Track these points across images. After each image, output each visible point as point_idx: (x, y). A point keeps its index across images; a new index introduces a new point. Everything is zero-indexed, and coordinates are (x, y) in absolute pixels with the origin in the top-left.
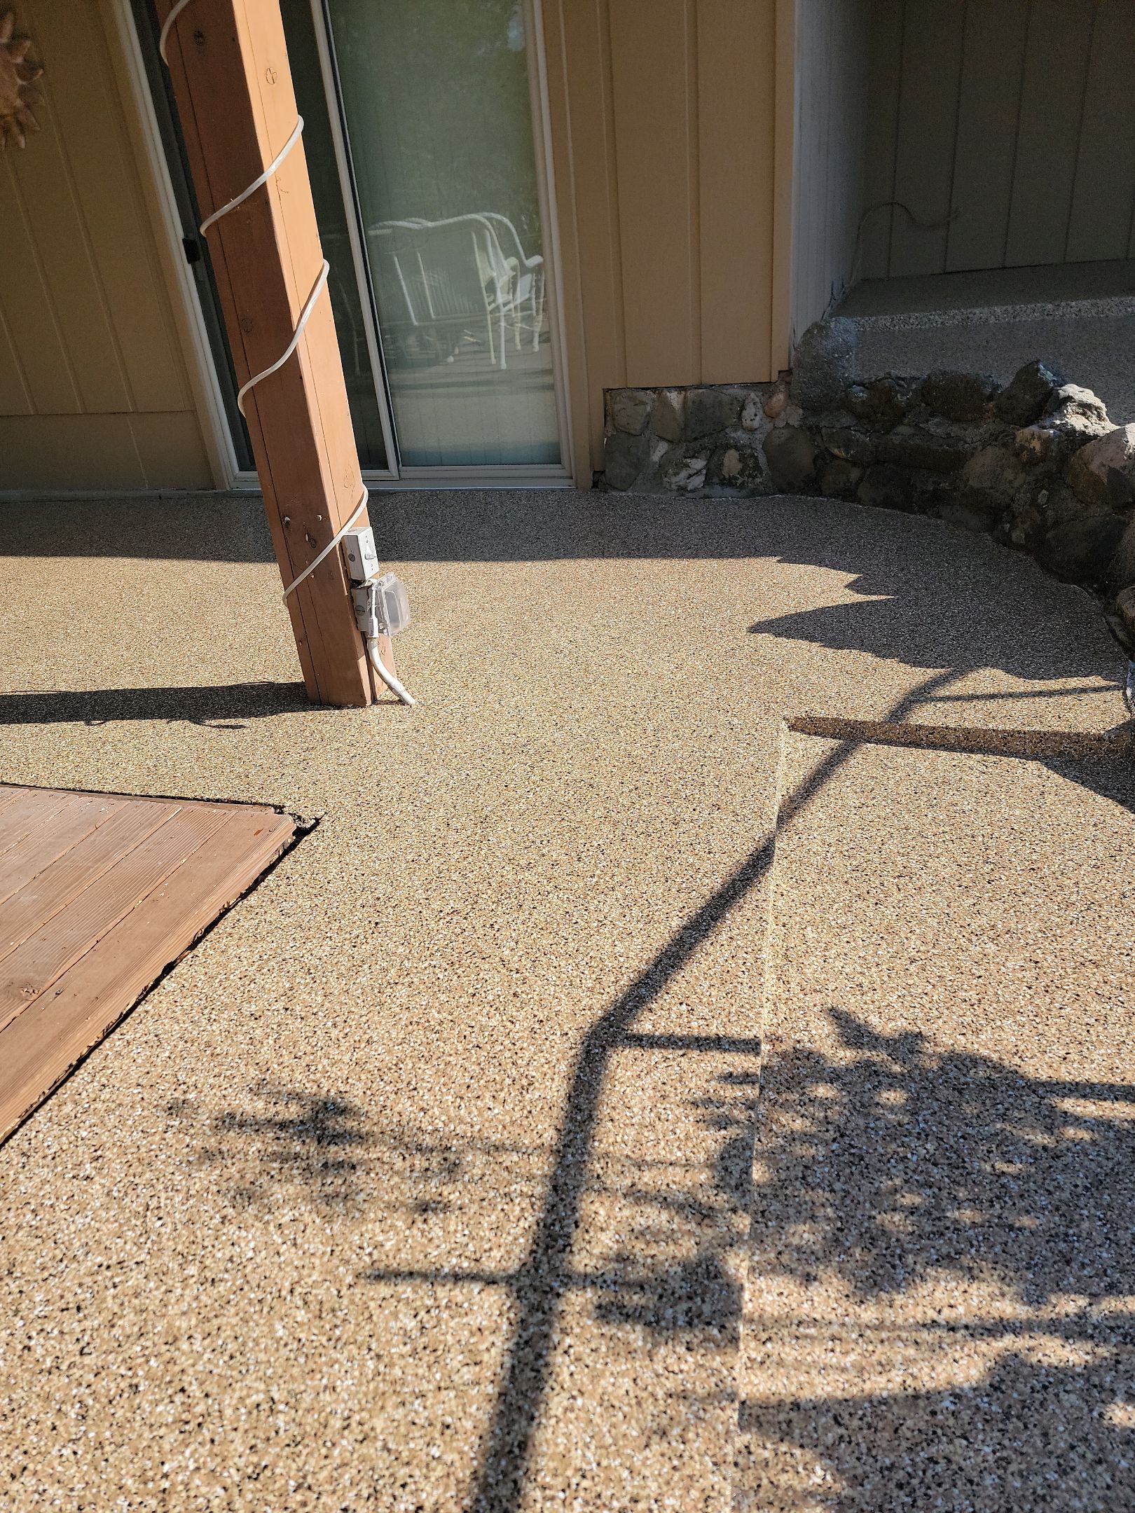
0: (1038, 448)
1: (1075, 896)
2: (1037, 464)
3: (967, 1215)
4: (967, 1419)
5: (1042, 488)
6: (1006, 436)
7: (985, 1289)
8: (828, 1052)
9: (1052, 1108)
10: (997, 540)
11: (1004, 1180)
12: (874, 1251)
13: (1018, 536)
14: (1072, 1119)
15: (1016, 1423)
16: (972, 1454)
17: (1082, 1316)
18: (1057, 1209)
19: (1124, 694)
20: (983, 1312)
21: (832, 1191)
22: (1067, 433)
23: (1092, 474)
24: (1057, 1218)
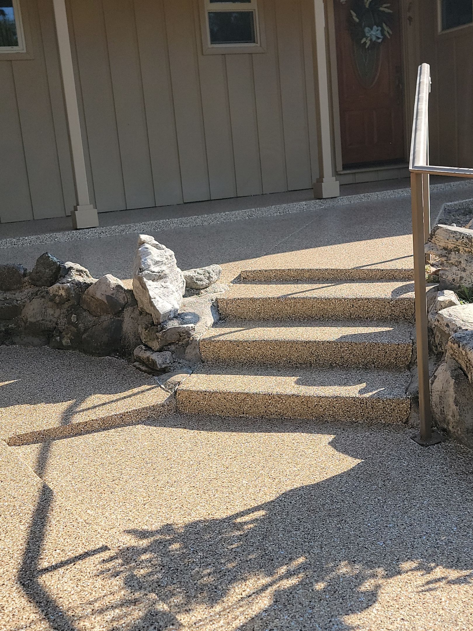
0: (64, 294)
1: (191, 462)
2: (64, 303)
3: (230, 566)
4: (273, 614)
5: (72, 313)
6: (42, 292)
7: (252, 581)
8: (136, 544)
9: (234, 523)
10: (54, 348)
11: (234, 550)
12: (205, 592)
13: (66, 341)
14: (243, 523)
15: (288, 607)
16: (282, 621)
17: (288, 571)
18: (258, 549)
19: (161, 387)
20: (256, 586)
21: (174, 584)
22: (76, 284)
23: (98, 300)
24: (260, 551)
